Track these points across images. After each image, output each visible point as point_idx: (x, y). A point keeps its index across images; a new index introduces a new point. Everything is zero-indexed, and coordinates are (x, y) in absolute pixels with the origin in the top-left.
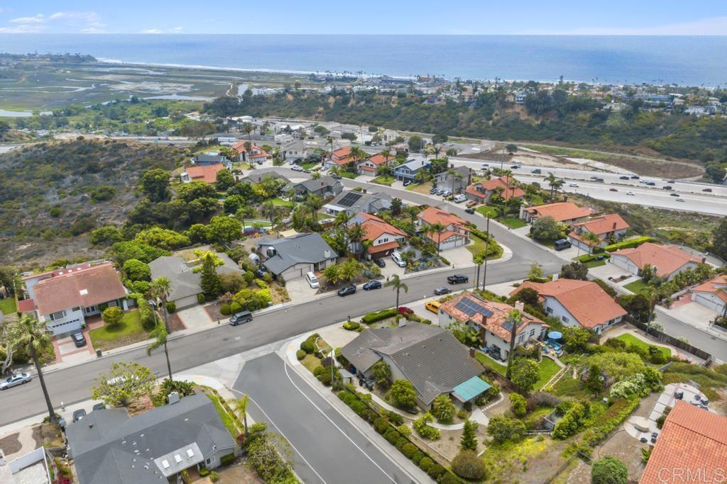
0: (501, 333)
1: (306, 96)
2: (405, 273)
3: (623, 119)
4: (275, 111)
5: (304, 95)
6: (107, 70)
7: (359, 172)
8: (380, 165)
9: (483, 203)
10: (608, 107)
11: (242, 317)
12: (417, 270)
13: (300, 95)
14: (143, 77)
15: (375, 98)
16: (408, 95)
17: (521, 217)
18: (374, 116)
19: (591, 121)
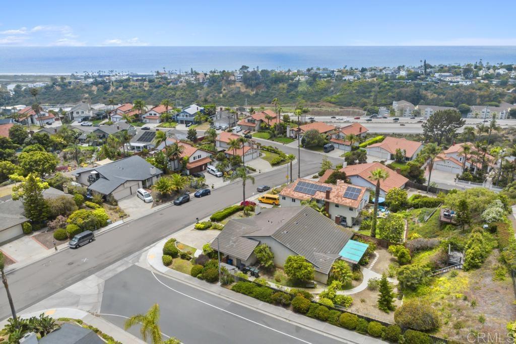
0: (346, 203)
1: (72, 87)
2: (223, 182)
3: (308, 86)
4: (46, 100)
5: (70, 86)
7: (144, 121)
8: (162, 113)
9: (254, 131)
10: (297, 79)
11: (83, 238)
12: (233, 178)
13: (67, 86)
15: (130, 84)
16: (156, 80)
17: (288, 136)
18: (132, 97)
19: (288, 89)
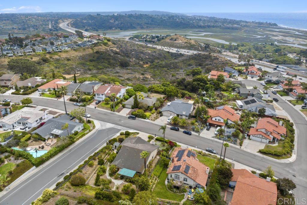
2: (213, 137)
7: (289, 94)
11: (132, 117)
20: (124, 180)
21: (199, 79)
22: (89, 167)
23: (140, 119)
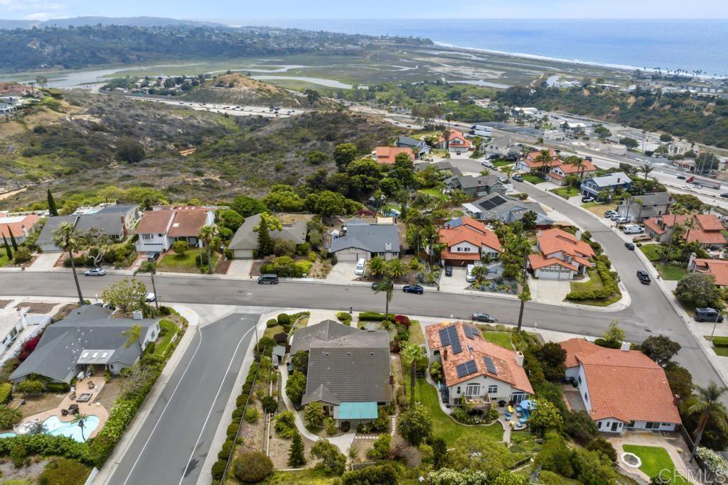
0: (449, 375)
1: (603, 93)
2: (467, 289)
5: (601, 92)
6: (437, 53)
7: (547, 179)
8: (571, 174)
9: (658, 241)
11: (267, 278)
12: (483, 290)
13: (597, 92)
14: (463, 62)
20: (352, 432)
21: (362, 168)
22: (250, 426)
23: (288, 279)
